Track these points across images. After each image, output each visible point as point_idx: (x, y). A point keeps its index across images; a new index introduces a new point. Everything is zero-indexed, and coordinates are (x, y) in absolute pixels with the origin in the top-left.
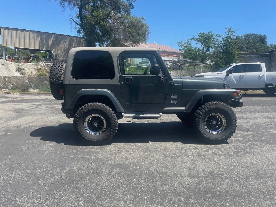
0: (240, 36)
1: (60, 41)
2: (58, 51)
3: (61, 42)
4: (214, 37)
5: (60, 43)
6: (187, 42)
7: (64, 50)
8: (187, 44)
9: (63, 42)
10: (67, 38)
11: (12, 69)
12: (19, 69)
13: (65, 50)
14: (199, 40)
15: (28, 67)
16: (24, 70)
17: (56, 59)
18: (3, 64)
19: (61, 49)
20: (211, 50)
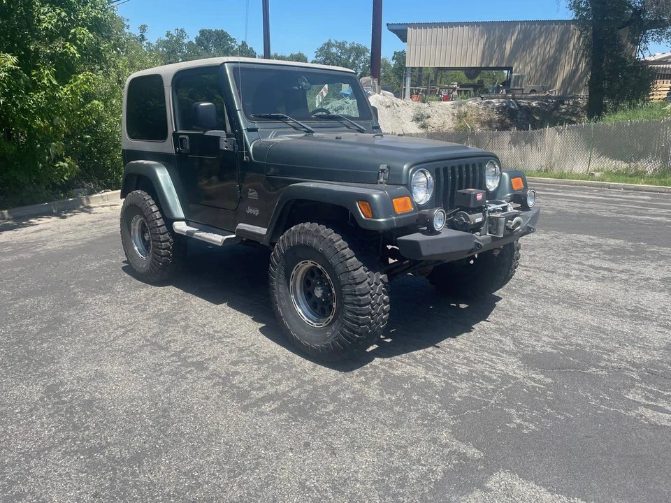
1: (534, 39)
2: (524, 66)
3: (537, 42)
5: (533, 44)
7: (543, 62)
9: (542, 40)
10: (554, 28)
11: (404, 116)
12: (419, 117)
13: (545, 63)
15: (440, 110)
16: (430, 117)
17: (516, 88)
18: (389, 107)
19: (533, 60)
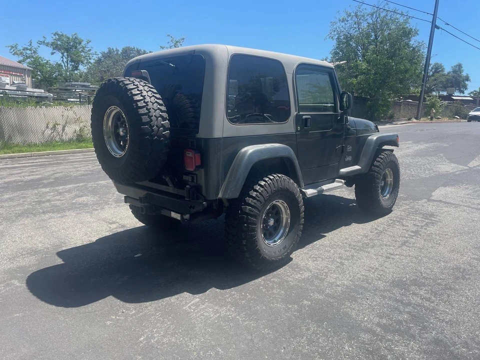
0: (115, 49)
4: (83, 44)
6: (29, 48)
8: (28, 52)
14: (56, 47)
20: (83, 68)
